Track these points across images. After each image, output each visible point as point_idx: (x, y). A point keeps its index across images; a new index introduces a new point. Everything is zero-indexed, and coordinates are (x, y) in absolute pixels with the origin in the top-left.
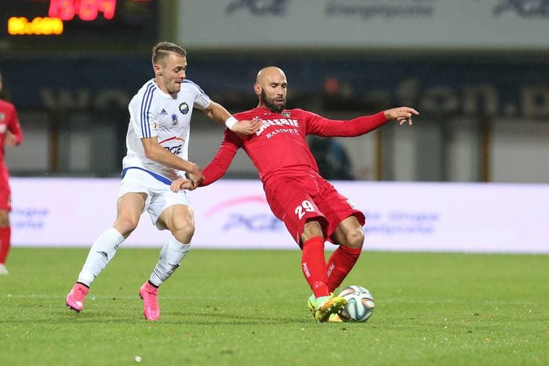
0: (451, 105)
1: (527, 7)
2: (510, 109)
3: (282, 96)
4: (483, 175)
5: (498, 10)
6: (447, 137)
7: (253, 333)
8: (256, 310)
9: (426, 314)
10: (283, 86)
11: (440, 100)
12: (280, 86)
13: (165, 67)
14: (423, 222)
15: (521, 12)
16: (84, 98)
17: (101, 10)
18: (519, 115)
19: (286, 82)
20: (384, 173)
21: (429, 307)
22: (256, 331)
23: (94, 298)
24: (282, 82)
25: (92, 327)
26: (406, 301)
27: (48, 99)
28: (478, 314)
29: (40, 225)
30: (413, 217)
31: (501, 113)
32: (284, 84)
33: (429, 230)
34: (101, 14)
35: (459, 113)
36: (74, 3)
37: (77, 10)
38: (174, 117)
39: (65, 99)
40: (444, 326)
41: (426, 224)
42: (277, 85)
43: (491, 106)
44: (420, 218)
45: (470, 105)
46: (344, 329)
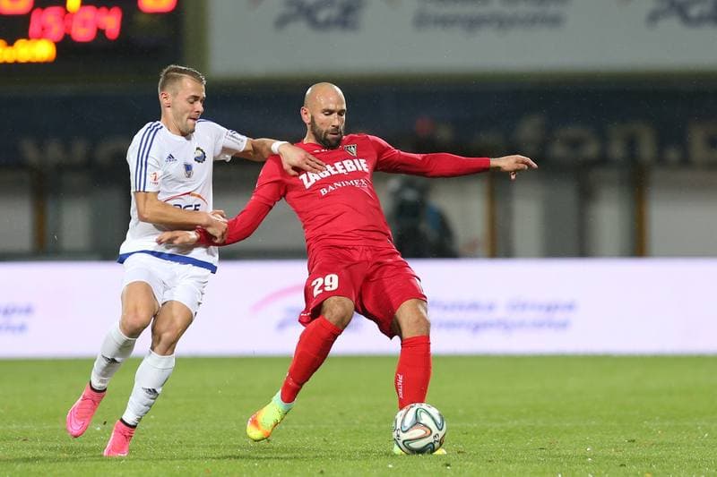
0: (591, 150)
1: (694, 11)
2: (673, 155)
3: (338, 127)
4: (637, 247)
5: (654, 17)
6: (586, 195)
7: (322, 472)
8: (325, 440)
9: (561, 442)
10: (340, 113)
11: (575, 144)
12: (335, 115)
13: (175, 94)
14: (554, 313)
15: (686, 19)
16: (79, 150)
17: (102, 27)
18: (686, 162)
19: (344, 107)
20: (499, 246)
21: (565, 432)
22: (324, 470)
23: (98, 429)
24: (339, 108)
25: (96, 467)
26: (533, 424)
27: (31, 153)
28: (634, 441)
29: (22, 328)
30: (540, 307)
31: (661, 160)
32: (343, 111)
33: (564, 325)
34: (101, 32)
35: (603, 161)
36: (64, 18)
37: (69, 28)
38: (188, 168)
39: (54, 152)
40: (587, 457)
41: (559, 316)
42: (331, 112)
43: (647, 150)
44: (550, 308)
45: (617, 150)
46: (448, 465)
